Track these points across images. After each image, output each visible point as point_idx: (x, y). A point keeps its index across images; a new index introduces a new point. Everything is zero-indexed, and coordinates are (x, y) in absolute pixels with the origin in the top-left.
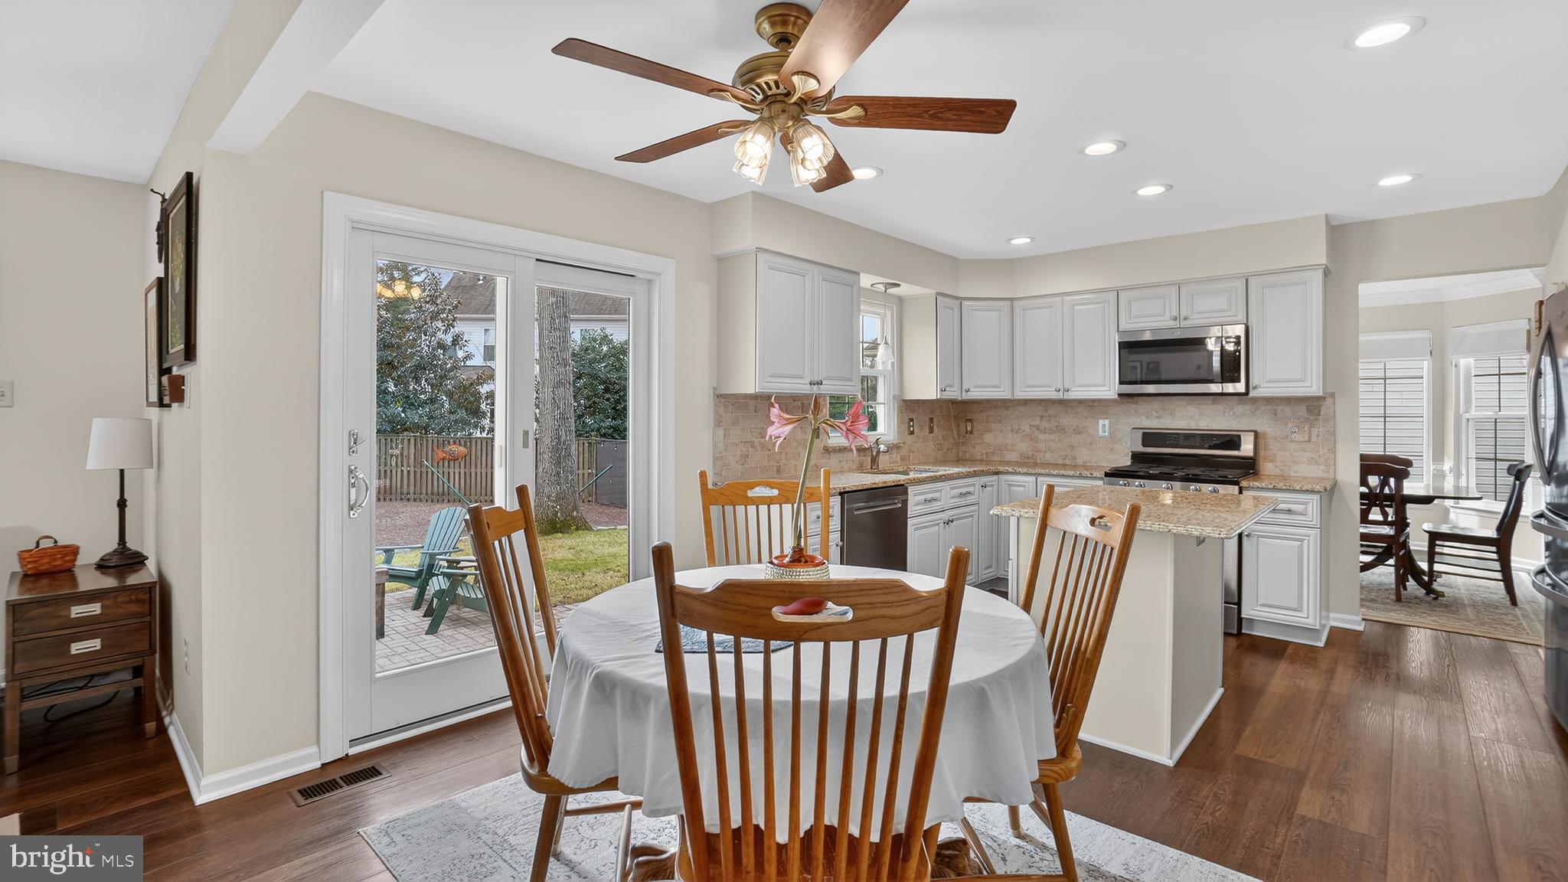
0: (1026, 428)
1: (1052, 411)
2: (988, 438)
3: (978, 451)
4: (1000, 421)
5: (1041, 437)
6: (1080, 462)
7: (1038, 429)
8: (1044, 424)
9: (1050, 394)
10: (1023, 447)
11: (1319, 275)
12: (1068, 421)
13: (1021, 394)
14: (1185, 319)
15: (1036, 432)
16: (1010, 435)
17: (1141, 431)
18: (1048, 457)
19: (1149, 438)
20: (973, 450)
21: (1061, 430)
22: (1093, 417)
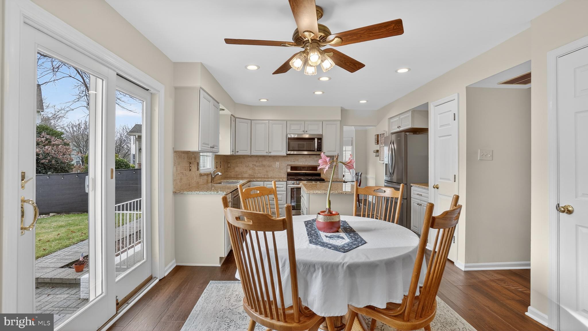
0: (251, 166)
1: (260, 159)
2: (237, 169)
3: (233, 174)
4: (241, 163)
5: (256, 168)
6: (270, 176)
7: (255, 166)
8: (257, 164)
9: (264, 153)
10: (250, 172)
11: (339, 122)
12: (266, 163)
13: (253, 153)
14: (307, 132)
15: (255, 167)
16: (245, 168)
17: (290, 166)
18: (259, 175)
19: (293, 168)
20: (230, 174)
21: (264, 166)
22: (274, 162)
